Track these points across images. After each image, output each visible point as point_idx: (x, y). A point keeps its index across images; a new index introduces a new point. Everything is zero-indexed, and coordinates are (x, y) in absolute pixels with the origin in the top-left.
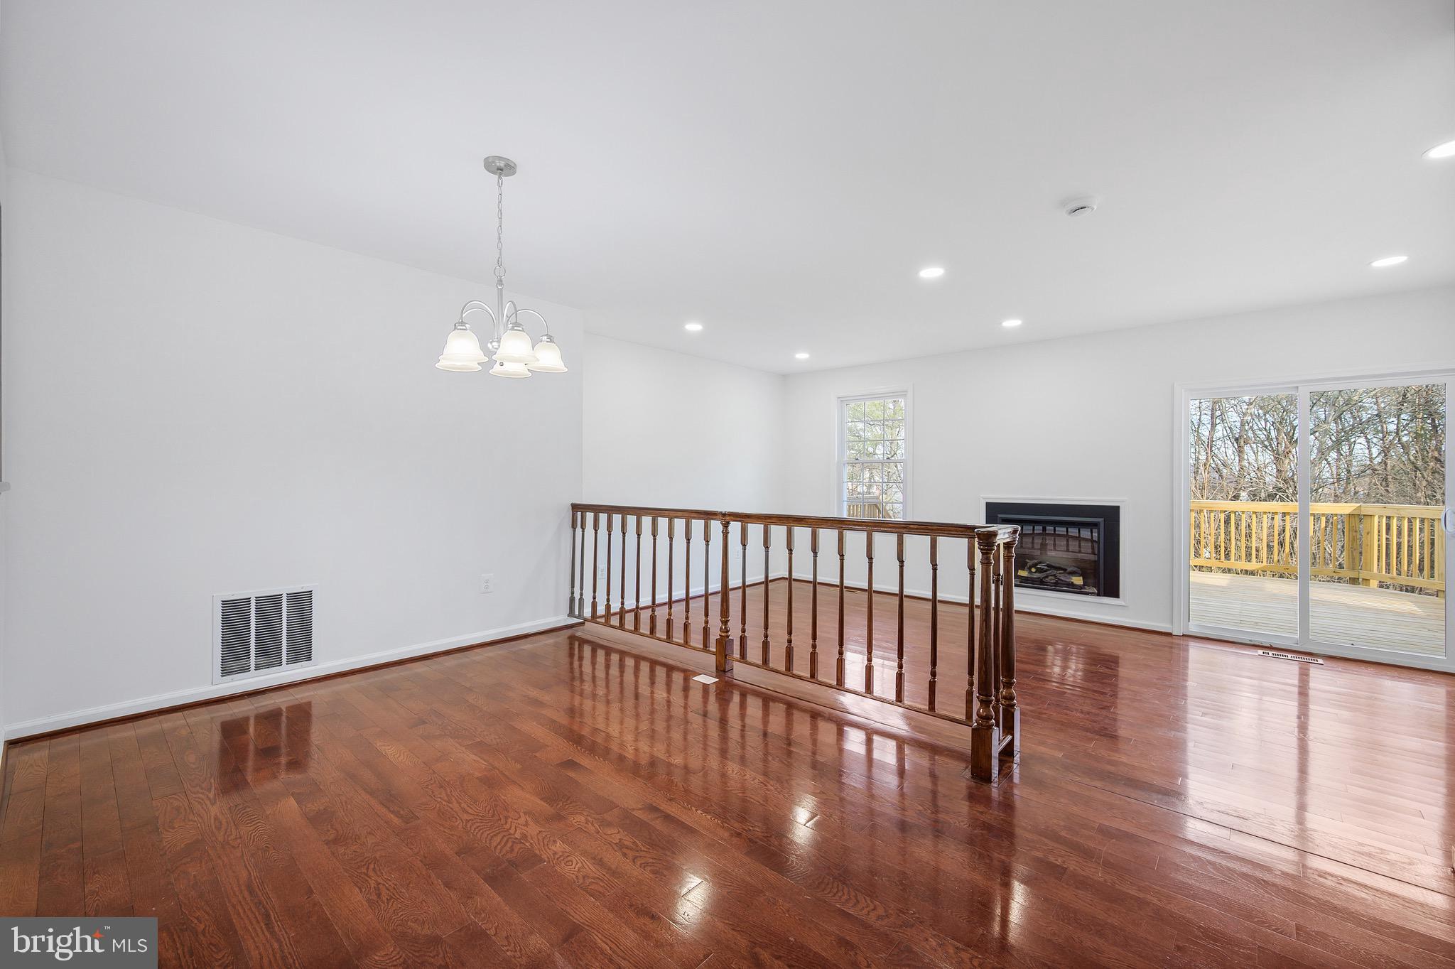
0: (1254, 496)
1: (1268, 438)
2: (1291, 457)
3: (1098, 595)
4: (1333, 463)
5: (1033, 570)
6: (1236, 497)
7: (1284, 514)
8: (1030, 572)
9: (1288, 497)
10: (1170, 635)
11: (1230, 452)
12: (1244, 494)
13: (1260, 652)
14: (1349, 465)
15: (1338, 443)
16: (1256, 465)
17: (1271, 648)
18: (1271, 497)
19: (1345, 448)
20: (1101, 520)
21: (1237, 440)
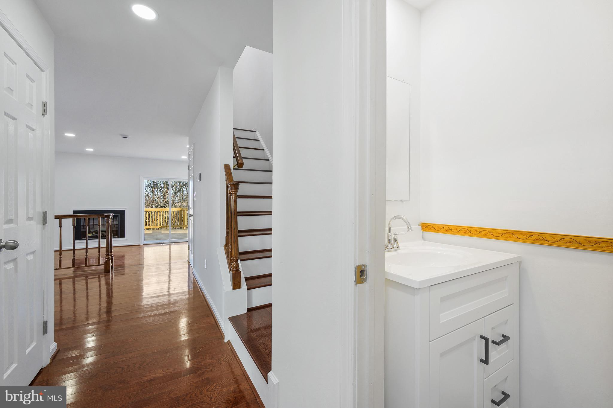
0: (157, 207)
1: (161, 187)
2: (168, 194)
3: (118, 238)
4: (179, 196)
5: (94, 233)
6: (152, 207)
7: (166, 211)
8: (93, 234)
9: (167, 207)
10: (139, 245)
11: (149, 192)
12: (154, 206)
13: (161, 244)
14: (183, 197)
15: (179, 190)
16: (157, 196)
17: (164, 243)
18: (162, 207)
19: (182, 192)
20: (119, 215)
21: (152, 188)
